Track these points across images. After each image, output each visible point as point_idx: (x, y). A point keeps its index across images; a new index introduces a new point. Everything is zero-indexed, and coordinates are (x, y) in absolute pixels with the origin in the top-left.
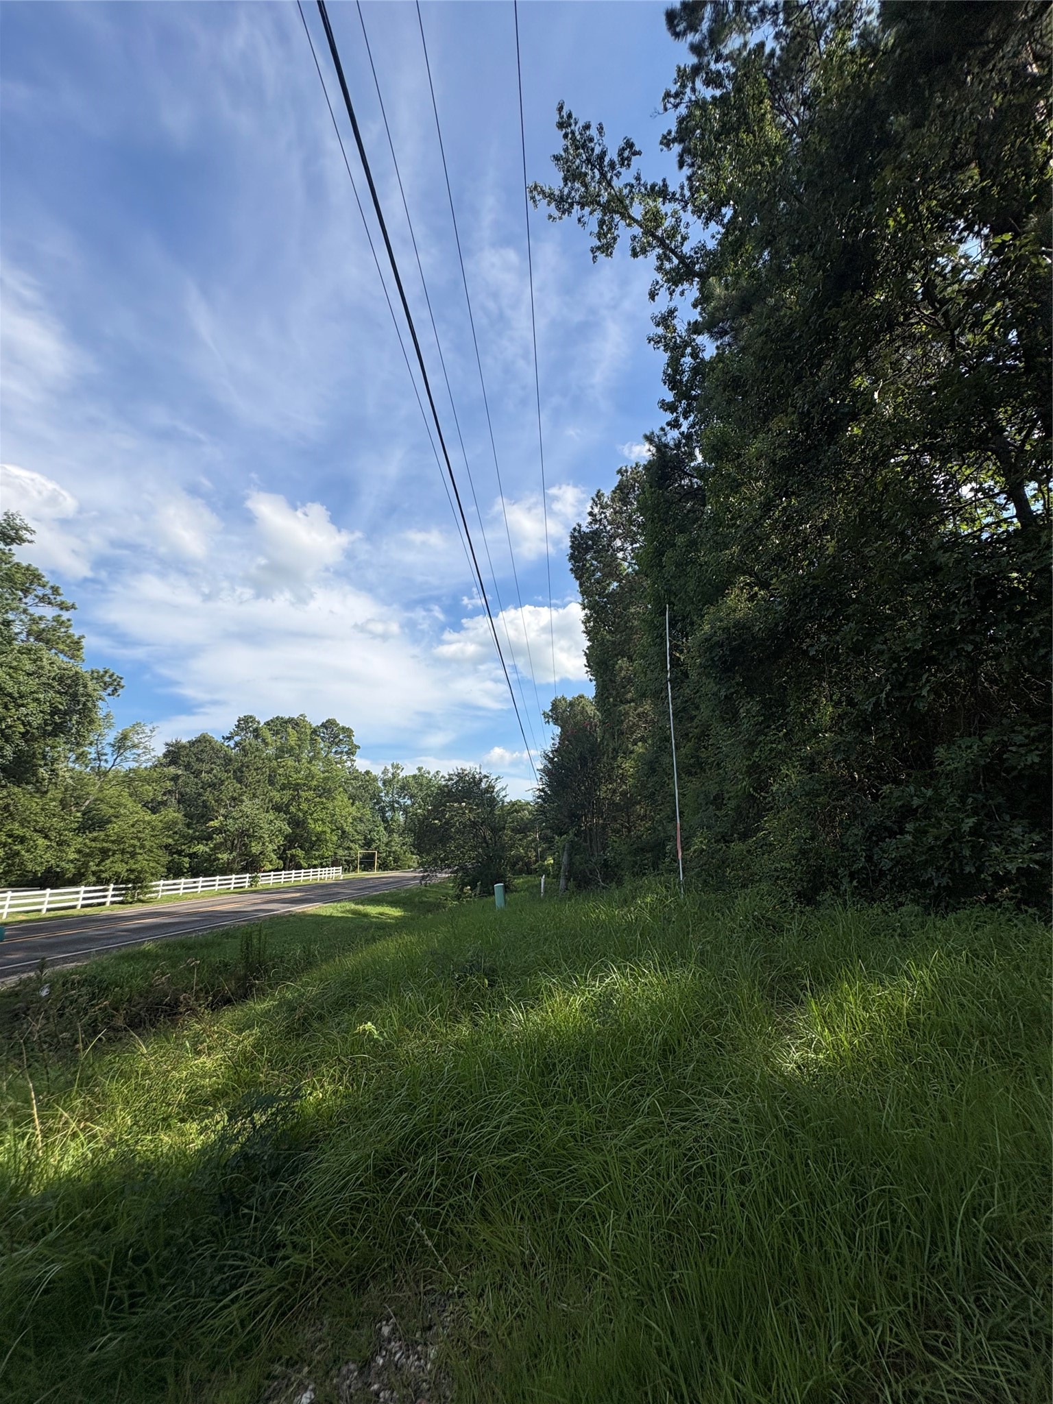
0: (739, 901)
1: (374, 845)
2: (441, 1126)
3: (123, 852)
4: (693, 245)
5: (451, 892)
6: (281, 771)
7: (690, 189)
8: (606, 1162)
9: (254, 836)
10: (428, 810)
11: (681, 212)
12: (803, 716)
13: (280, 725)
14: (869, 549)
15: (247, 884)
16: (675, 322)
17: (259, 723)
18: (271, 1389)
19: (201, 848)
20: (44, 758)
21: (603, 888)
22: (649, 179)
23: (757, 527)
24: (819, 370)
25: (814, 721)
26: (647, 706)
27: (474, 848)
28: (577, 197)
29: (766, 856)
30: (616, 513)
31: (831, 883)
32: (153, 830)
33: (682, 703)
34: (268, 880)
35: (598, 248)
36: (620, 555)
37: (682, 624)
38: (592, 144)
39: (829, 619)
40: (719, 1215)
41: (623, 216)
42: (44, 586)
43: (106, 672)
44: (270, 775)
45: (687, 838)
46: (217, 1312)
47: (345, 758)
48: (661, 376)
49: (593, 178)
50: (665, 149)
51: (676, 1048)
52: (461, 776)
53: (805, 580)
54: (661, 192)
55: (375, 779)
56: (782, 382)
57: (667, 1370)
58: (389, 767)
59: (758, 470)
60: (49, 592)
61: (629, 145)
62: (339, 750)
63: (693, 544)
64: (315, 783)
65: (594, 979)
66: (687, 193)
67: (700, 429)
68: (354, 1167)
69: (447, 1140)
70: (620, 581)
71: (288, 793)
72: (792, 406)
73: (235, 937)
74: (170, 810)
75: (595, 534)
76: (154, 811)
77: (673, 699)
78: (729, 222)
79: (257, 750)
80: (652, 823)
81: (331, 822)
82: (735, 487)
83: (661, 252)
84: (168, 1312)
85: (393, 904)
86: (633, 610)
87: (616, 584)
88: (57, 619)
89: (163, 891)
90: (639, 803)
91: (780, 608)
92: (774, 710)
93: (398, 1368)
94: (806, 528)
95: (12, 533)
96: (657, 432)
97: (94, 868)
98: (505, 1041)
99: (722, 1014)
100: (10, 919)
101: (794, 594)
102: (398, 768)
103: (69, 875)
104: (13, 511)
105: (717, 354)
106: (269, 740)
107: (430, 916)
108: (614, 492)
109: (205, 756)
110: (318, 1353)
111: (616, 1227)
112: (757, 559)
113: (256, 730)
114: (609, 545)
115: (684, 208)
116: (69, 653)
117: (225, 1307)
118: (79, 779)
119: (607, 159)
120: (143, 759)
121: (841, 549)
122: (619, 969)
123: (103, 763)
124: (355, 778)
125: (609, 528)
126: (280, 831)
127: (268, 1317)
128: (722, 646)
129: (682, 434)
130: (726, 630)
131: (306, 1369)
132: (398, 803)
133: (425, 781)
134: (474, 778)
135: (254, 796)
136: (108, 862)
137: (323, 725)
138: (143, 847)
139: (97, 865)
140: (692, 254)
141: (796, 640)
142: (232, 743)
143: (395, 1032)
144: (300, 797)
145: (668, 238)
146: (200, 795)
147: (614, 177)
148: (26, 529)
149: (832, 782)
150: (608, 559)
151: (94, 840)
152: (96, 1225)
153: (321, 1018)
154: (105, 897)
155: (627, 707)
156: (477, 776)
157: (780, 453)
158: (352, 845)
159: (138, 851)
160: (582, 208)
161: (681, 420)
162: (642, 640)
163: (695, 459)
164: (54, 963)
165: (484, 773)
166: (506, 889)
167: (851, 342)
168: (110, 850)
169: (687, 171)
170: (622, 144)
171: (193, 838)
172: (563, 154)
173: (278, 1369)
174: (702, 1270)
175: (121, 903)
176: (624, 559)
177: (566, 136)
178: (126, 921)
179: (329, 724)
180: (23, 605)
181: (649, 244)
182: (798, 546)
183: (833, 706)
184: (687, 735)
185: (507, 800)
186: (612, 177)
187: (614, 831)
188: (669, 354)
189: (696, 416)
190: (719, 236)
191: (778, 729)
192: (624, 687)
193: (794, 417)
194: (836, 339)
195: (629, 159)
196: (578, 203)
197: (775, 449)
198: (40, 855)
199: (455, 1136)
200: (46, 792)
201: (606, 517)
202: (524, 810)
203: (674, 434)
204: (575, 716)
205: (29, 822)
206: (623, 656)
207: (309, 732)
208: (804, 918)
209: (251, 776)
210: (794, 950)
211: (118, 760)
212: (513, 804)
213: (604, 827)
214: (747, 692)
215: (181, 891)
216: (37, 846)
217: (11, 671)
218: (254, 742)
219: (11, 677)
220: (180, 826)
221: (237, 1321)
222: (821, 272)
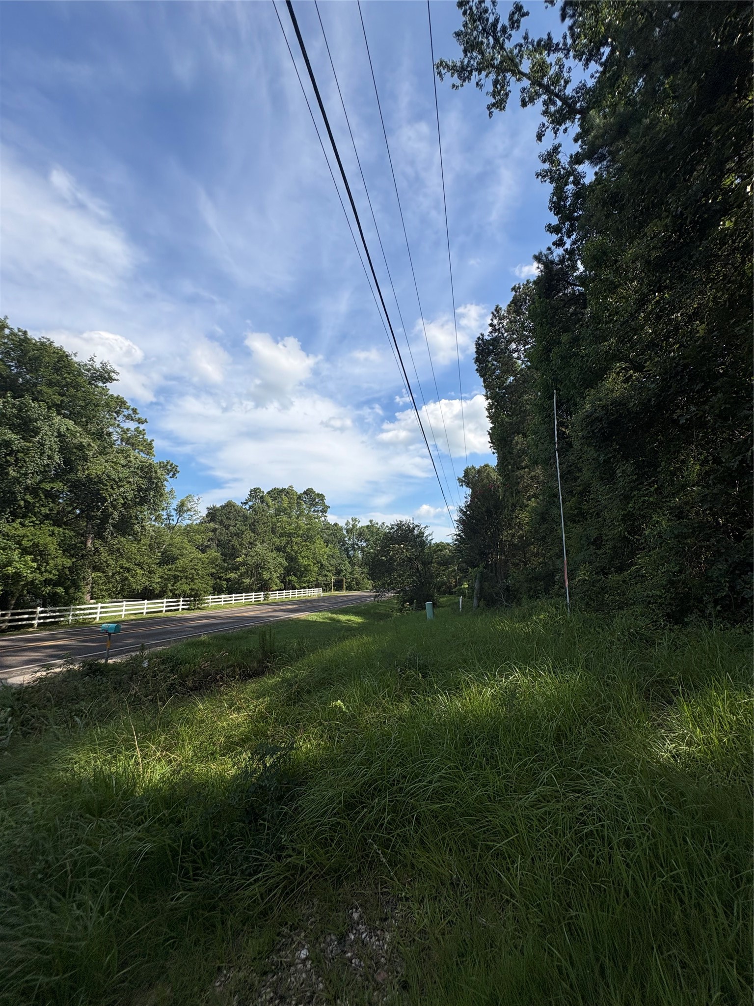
0: (617, 620)
1: (342, 574)
2: (390, 778)
3: (186, 578)
4: (575, 86)
5: (396, 606)
6: (279, 524)
7: (572, 36)
8: (513, 817)
9: (264, 568)
10: (378, 550)
11: (564, 59)
12: (673, 474)
13: (276, 494)
14: (738, 328)
15: (262, 599)
16: (559, 156)
17: (263, 492)
18: (281, 944)
19: (233, 575)
20: (137, 519)
21: (506, 606)
22: (534, 37)
23: (633, 320)
24: (691, 176)
25: (683, 477)
26: (538, 471)
27: (411, 576)
28: (475, 64)
29: (639, 585)
30: (511, 322)
31: (697, 607)
32: (203, 564)
33: (567, 467)
34: (276, 596)
35: (494, 105)
36: (515, 355)
37: (567, 406)
38: (487, 15)
39: (698, 392)
40: (608, 870)
41: (514, 73)
42: (128, 409)
43: (168, 463)
44: (272, 528)
45: (572, 570)
46: (246, 887)
47: (320, 514)
48: (548, 204)
49: (488, 45)
50: (550, 6)
51: (568, 734)
52: (400, 526)
53: (676, 361)
54: (548, 45)
55: (341, 529)
56: (657, 191)
57: (568, 987)
58: (350, 520)
59: (634, 271)
60: (131, 412)
61: (518, 8)
62: (316, 509)
63: (575, 341)
64: (301, 532)
65: (501, 676)
66: (569, 41)
67: (582, 243)
68: (331, 800)
69: (395, 788)
70: (515, 376)
71: (284, 540)
72: (665, 211)
73: (256, 634)
74: (213, 551)
75: (495, 341)
76: (203, 551)
77: (560, 464)
78: (606, 61)
79: (263, 510)
80: (544, 559)
81: (313, 558)
82: (613, 288)
83: (546, 98)
84: (217, 882)
85: (357, 613)
86: (526, 398)
87: (512, 378)
88: (137, 429)
89: (212, 602)
90: (533, 544)
91: (653, 385)
92: (646, 469)
93: (364, 944)
94: (677, 317)
95: (106, 375)
96: (545, 252)
97: (171, 588)
98: (435, 719)
99: (606, 709)
100: (126, 618)
101: (666, 373)
102: (356, 521)
103: (157, 592)
104: (105, 361)
105: (596, 179)
106: (270, 504)
107: (382, 623)
108: (509, 306)
109: (231, 515)
110: (311, 924)
111: (522, 868)
112: (632, 348)
113: (262, 497)
114: (506, 348)
115: (567, 56)
116: (146, 452)
117: (251, 884)
118: (158, 531)
119: (499, 26)
120: (194, 518)
121: (710, 331)
122: (520, 669)
123: (171, 522)
124: (327, 529)
125: (505, 335)
126: (281, 564)
127: (278, 895)
128: (601, 420)
129: (566, 250)
130: (604, 407)
131: (303, 934)
132: (357, 545)
133: (375, 530)
134: (409, 527)
135: (263, 541)
136: (178, 584)
137: (305, 493)
138: (198, 574)
139: (173, 586)
140: (574, 94)
141: (667, 412)
142: (247, 507)
143: (357, 707)
144: (292, 542)
145: (553, 85)
146: (230, 541)
147: (506, 41)
148: (114, 372)
149: (698, 527)
150: (506, 359)
151: (169, 570)
152: (172, 820)
153: (309, 692)
154: (178, 605)
155: (522, 472)
156: (411, 526)
157: (655, 254)
158: (328, 573)
159: (195, 577)
160: (480, 73)
161: (565, 238)
162: (534, 420)
163: (578, 269)
164: (150, 646)
165: (416, 523)
166: (434, 605)
167: (723, 144)
168: (178, 576)
169: (569, 22)
170: (512, 8)
171: (227, 569)
172: (463, 29)
173: (285, 930)
174: (594, 913)
175: (188, 609)
176: (519, 358)
177: (465, 13)
178: (192, 621)
179: (309, 492)
180: (117, 422)
181: (536, 93)
182: (670, 332)
183: (700, 465)
184: (571, 492)
185: (433, 542)
186: (504, 40)
187: (513, 564)
188: (554, 185)
189: (578, 233)
190: (598, 75)
191: (650, 485)
192: (520, 457)
193: (668, 221)
194: (709, 144)
195: (518, 21)
196: (476, 69)
197: (650, 250)
198: (139, 580)
199: (400, 785)
200: (140, 540)
201: (503, 326)
202: (446, 549)
203: (560, 251)
204: (482, 480)
205: (131, 559)
206: (518, 434)
207: (295, 497)
208: (673, 635)
209: (261, 528)
210: (666, 660)
211: (180, 519)
212: (437, 545)
213: (506, 561)
214: (622, 456)
215: (223, 603)
216: (137, 574)
217: (113, 464)
218: (261, 506)
219: (114, 468)
220: (219, 561)
221: (258, 895)
222: (696, 84)
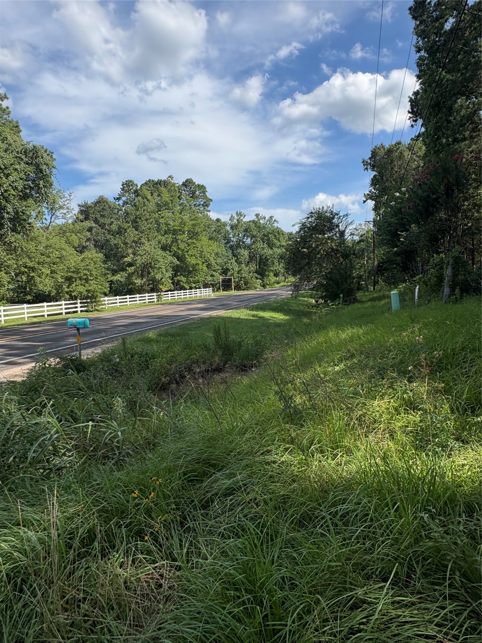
1: (229, 273)
3: (81, 279)
6: (162, 220)
9: (155, 267)
13: (152, 186)
15: (155, 300)
17: (137, 185)
19: (119, 277)
34: (168, 297)
44: (156, 224)
47: (202, 209)
55: (225, 225)
58: (234, 215)
62: (198, 203)
64: (186, 228)
71: (169, 237)
79: (144, 205)
81: (201, 257)
89: (108, 304)
97: (66, 290)
102: (241, 216)
109: (105, 213)
113: (136, 191)
120: (68, 216)
124: (211, 225)
126: (171, 263)
132: (243, 242)
133: (262, 225)
135: (149, 239)
136: (73, 285)
137: (184, 184)
138: (91, 275)
139: (68, 288)
142: (121, 202)
144: (178, 239)
154: (76, 307)
158: (214, 273)
159: (89, 278)
168: (72, 277)
171: (113, 270)
175: (86, 311)
179: (188, 183)
207: (175, 190)
209: (144, 226)
211: (53, 218)
215: (118, 304)
